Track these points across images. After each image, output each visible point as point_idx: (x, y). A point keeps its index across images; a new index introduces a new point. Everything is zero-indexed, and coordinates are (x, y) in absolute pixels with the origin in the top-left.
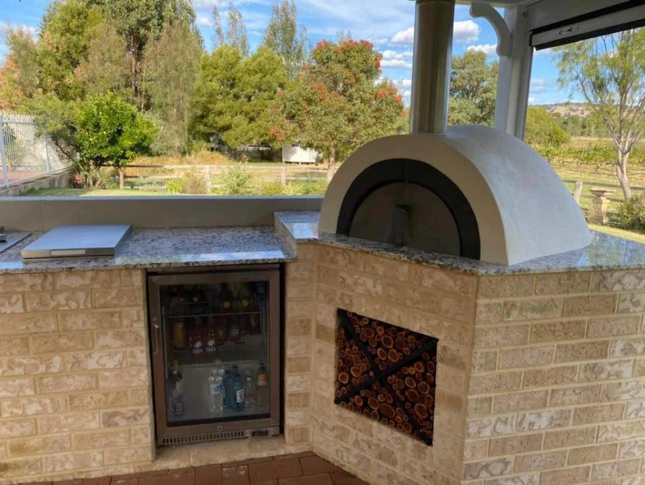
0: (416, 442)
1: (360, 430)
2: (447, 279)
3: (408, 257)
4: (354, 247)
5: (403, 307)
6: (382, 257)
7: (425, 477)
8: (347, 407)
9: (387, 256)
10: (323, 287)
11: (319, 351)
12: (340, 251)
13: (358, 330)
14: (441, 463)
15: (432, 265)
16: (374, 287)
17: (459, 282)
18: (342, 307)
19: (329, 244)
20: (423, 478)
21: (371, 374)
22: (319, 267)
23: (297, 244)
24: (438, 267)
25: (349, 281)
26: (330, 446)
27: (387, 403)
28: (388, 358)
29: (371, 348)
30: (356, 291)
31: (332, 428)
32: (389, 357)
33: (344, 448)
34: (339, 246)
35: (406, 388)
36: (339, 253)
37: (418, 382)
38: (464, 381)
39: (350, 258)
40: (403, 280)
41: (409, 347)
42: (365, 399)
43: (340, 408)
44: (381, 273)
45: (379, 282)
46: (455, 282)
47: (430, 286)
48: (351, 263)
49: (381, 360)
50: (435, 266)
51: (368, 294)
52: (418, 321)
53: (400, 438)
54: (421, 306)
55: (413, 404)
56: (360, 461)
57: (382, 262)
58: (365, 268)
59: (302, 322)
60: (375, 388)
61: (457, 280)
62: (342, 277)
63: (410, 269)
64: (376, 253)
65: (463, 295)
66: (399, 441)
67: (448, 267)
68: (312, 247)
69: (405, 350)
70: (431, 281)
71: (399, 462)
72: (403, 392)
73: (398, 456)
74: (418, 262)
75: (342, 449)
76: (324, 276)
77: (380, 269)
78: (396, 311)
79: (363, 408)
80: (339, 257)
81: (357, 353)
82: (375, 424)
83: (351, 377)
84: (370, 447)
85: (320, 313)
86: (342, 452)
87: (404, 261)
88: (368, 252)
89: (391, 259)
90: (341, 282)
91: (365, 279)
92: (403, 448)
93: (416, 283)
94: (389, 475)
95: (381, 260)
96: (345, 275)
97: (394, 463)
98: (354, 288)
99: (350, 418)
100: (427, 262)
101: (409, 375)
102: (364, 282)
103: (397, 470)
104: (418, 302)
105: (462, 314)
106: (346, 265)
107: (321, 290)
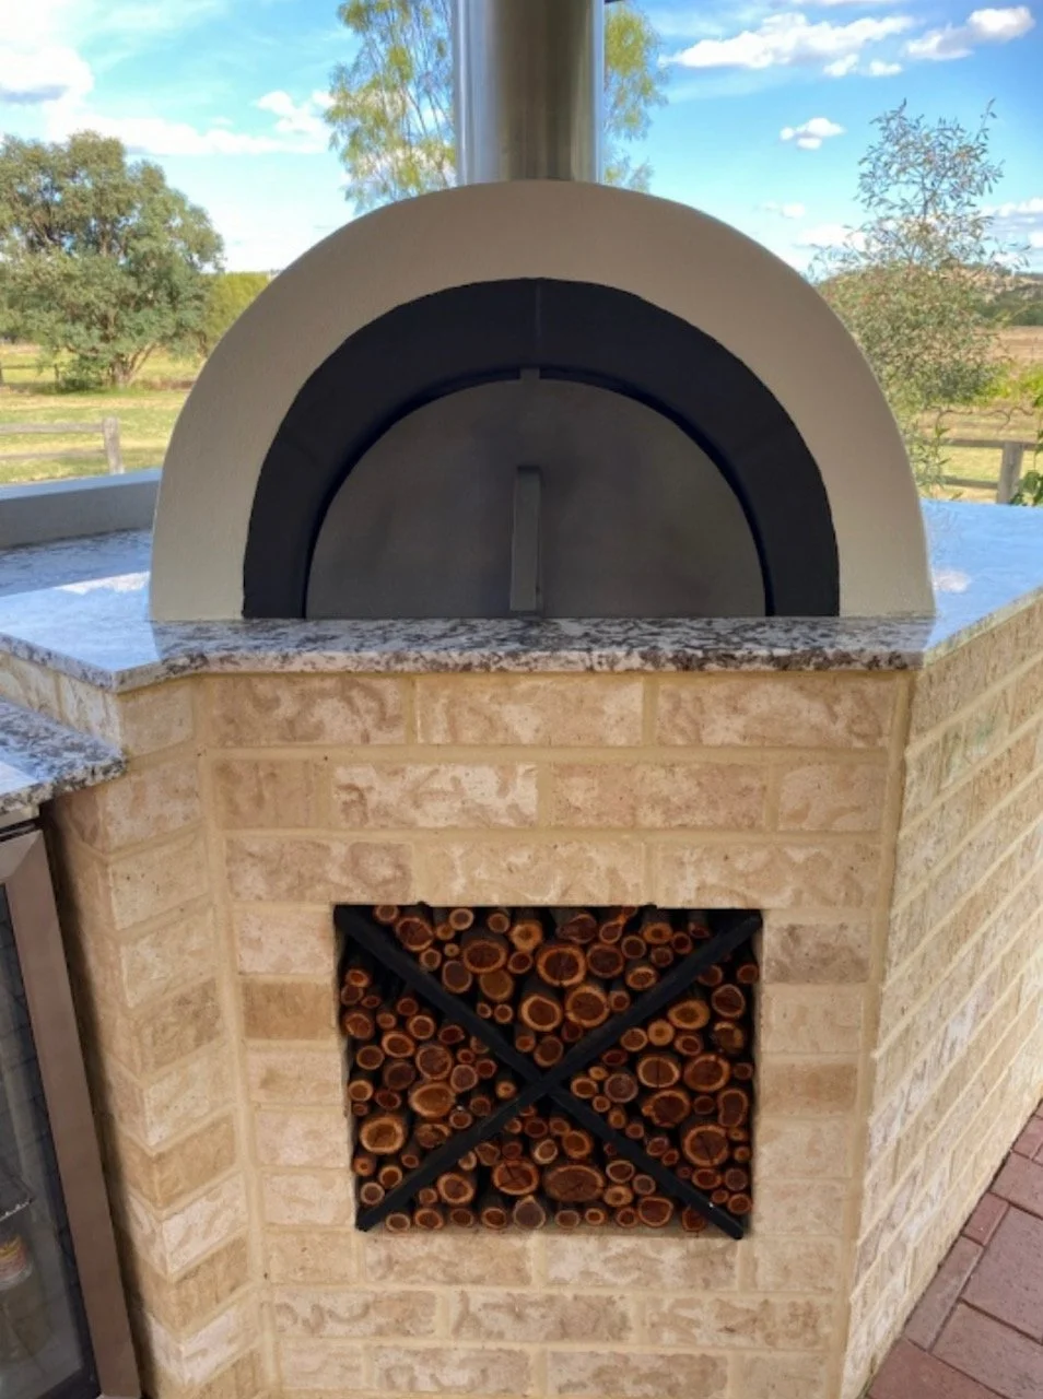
0: (694, 1243)
1: (478, 1281)
2: (800, 702)
3: (644, 656)
4: (399, 658)
5: (626, 836)
6: (531, 673)
7: (731, 1330)
8: (413, 1223)
9: (554, 666)
10: (255, 840)
11: (270, 1080)
12: (329, 684)
13: (430, 958)
14: (786, 1271)
15: (746, 667)
16: (503, 790)
17: (846, 706)
18: (360, 896)
19: (276, 666)
20: (724, 1337)
21: (504, 1089)
22: (224, 770)
23: (123, 695)
24: (769, 668)
25: (386, 793)
26: (357, 1369)
27: (573, 1161)
28: (565, 1020)
29: (493, 1004)
30: (423, 822)
31: (357, 1311)
32: (571, 1016)
33: (416, 1353)
34: (323, 665)
35: (645, 1092)
36: (324, 694)
37: (683, 1061)
38: (862, 1015)
39: (382, 705)
40: (622, 741)
41: (652, 965)
42: (482, 1175)
43: (386, 1237)
44: (526, 734)
45: (521, 769)
46: (830, 708)
47: (737, 741)
48: (385, 720)
49: (539, 1035)
50: (756, 665)
51: (479, 825)
52: (690, 870)
53: (633, 1252)
54: (699, 818)
55: (675, 1138)
56: (484, 1371)
57: (529, 695)
58: (453, 730)
59: (183, 1001)
60: (518, 1130)
61: (837, 699)
62: (351, 788)
63: (650, 698)
64: (504, 664)
65: (859, 744)
66: (631, 1261)
67: (808, 663)
68: (183, 694)
69: (638, 977)
70: (738, 723)
71: (633, 1321)
72: (632, 1110)
73: (630, 1304)
74: (686, 664)
75: (408, 1360)
76: (259, 801)
77: (522, 721)
78: (601, 856)
79: (475, 1206)
80: (330, 714)
81: (435, 1038)
82: (534, 1243)
83: (412, 1120)
84: (519, 1317)
85: (256, 944)
86: (411, 1368)
87: (629, 671)
88: (467, 668)
89: (574, 674)
90: (347, 805)
91: (459, 771)
92: (649, 1274)
93: (680, 741)
94: (599, 1373)
95: (525, 685)
96: (362, 776)
97: (619, 1330)
98: (414, 814)
99: (433, 1258)
100: (726, 659)
101: (651, 1049)
102: (456, 781)
103: (634, 1346)
104: (688, 807)
105: (857, 809)
106: (366, 738)
107: (251, 855)
